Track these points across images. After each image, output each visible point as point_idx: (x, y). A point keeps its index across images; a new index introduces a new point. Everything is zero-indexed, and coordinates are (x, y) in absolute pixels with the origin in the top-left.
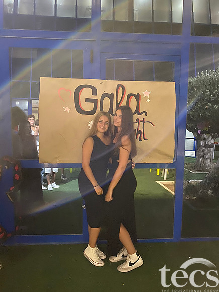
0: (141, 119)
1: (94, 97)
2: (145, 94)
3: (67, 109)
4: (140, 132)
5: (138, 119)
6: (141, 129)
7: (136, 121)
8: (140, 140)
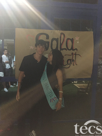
0: (74, 53)
1: (47, 40)
2: (77, 39)
3: (32, 47)
4: (73, 60)
5: (72, 53)
6: (74, 59)
7: (71, 54)
8: (74, 65)
